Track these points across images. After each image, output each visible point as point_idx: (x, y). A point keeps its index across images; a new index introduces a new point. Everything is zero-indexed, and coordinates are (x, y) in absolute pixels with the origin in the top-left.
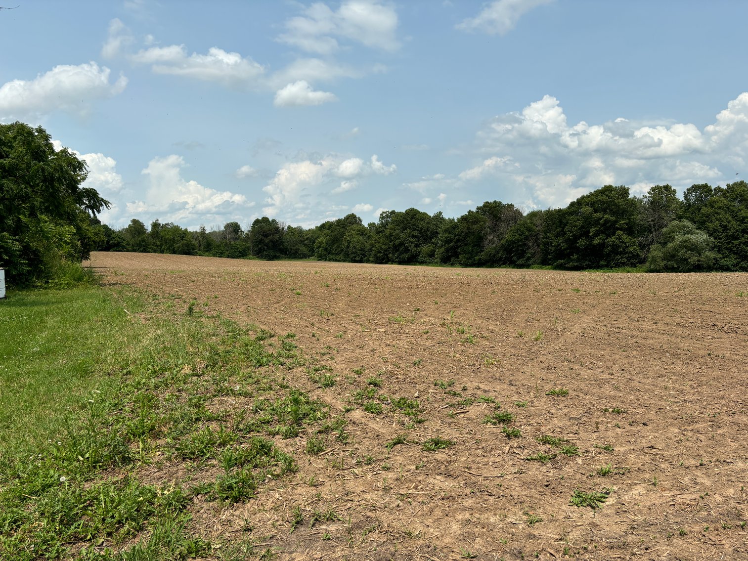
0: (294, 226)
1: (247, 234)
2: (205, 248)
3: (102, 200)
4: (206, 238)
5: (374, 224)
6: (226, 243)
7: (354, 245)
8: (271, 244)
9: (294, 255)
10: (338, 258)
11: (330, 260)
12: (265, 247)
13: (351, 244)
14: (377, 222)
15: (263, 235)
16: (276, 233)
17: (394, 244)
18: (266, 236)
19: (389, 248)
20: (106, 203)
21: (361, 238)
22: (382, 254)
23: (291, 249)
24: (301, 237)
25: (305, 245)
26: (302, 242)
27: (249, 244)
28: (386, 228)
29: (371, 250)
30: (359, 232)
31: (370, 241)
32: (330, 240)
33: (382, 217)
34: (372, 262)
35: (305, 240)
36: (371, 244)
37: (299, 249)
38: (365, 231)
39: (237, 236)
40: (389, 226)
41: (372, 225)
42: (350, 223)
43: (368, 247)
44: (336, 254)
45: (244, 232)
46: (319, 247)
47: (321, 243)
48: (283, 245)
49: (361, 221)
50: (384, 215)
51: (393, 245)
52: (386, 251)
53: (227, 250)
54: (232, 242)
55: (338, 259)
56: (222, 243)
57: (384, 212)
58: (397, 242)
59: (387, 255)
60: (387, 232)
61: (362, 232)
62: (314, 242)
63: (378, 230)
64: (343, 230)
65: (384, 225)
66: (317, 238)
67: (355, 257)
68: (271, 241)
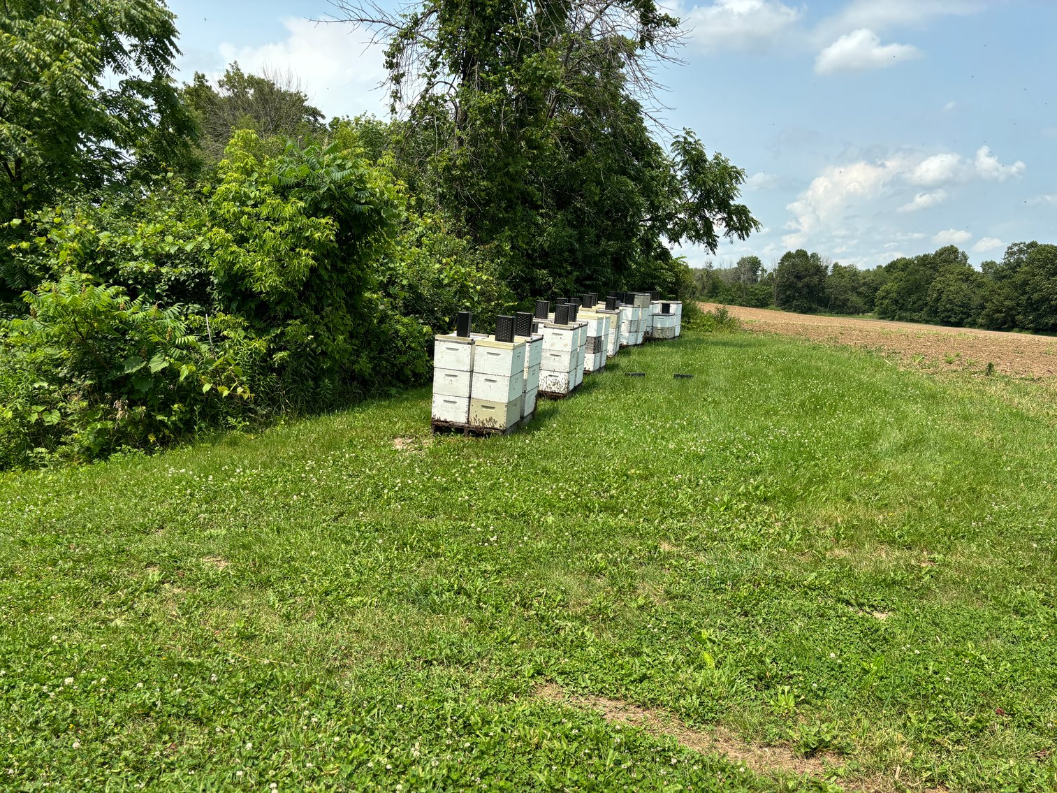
0: (844, 263)
1: (770, 274)
2: (709, 292)
3: (753, 220)
4: (713, 279)
5: (993, 263)
6: (740, 286)
7: (951, 297)
8: (805, 291)
9: (840, 307)
10: (916, 316)
11: (901, 319)
12: (797, 295)
13: (944, 296)
14: (999, 259)
15: (796, 277)
16: (816, 275)
17: (1030, 298)
18: (799, 278)
19: (1018, 305)
20: (756, 223)
21: (964, 286)
22: (1003, 315)
23: (836, 299)
24: (854, 281)
25: (859, 294)
26: (854, 289)
27: (773, 289)
28: (1015, 272)
29: (982, 307)
30: (960, 277)
31: (982, 292)
32: (904, 289)
33: (1010, 253)
34: (982, 326)
35: (860, 287)
36: (983, 297)
37: (848, 300)
38: (972, 275)
39: (754, 277)
40: (1025, 269)
41: (988, 266)
42: (945, 261)
43: (976, 301)
44: (914, 311)
45: (766, 271)
46: (884, 298)
47: (888, 292)
48: (824, 293)
49: (966, 258)
50: (1015, 249)
51: (1028, 300)
52: (1011, 309)
53: (740, 297)
54: (749, 286)
55: (916, 318)
56: (733, 285)
57: (1015, 245)
58: (1036, 296)
59: (1013, 316)
60: (1019, 278)
61: (968, 276)
62: (876, 289)
63: (998, 273)
64: (931, 271)
65: (1013, 268)
66: (881, 284)
67: (950, 317)
68: (807, 286)
